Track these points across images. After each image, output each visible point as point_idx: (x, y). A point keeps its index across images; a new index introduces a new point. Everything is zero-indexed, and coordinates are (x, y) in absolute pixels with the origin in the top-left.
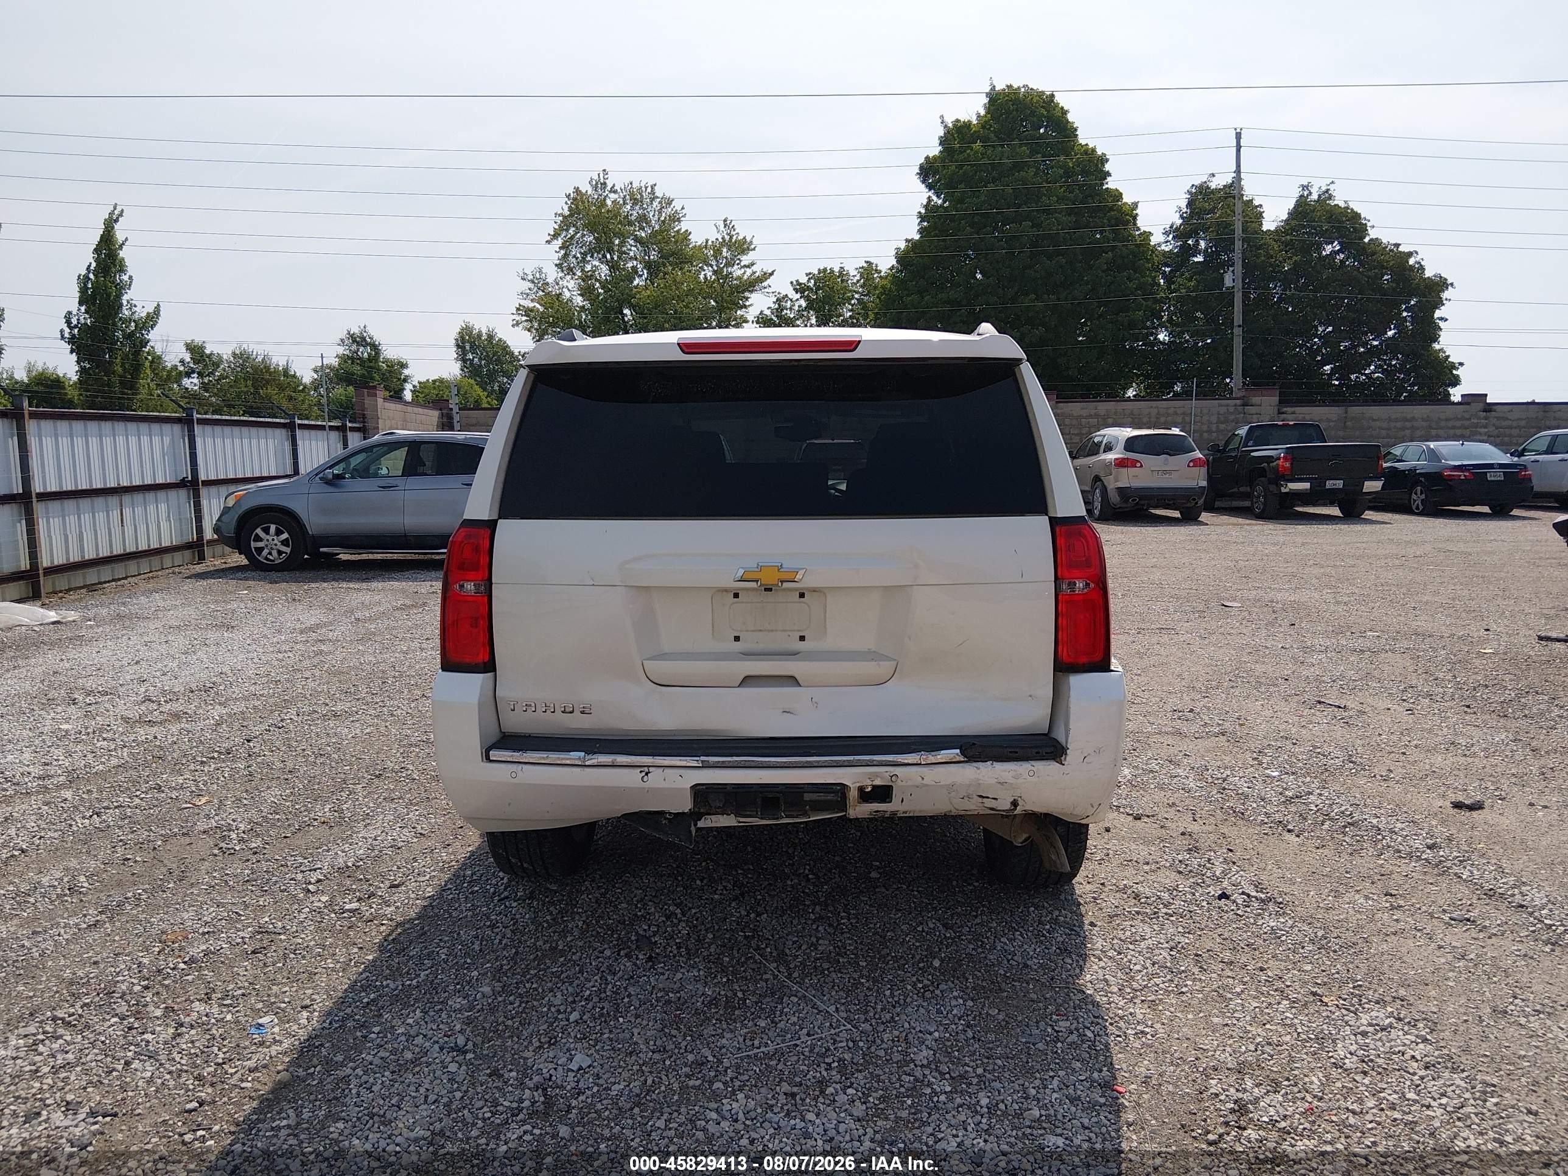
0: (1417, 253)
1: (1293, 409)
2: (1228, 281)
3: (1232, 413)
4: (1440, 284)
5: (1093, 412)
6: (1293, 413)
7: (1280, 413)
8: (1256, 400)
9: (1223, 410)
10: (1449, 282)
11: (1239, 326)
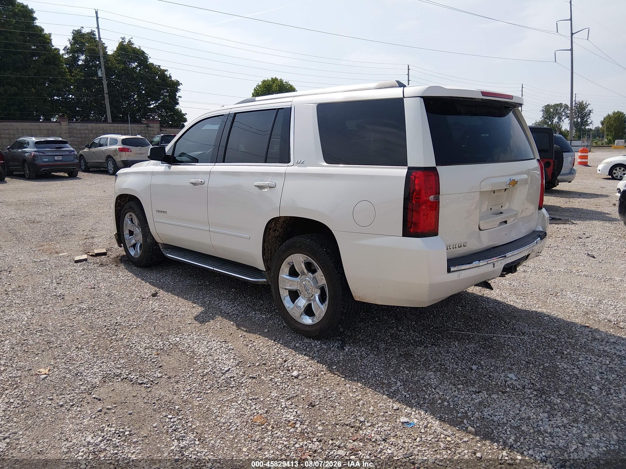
0: (167, 70)
1: (165, 129)
2: (100, 74)
3: (143, 130)
4: (177, 84)
5: (86, 127)
6: (166, 131)
7: (161, 130)
8: (151, 125)
9: (139, 129)
10: (180, 82)
11: (107, 94)
